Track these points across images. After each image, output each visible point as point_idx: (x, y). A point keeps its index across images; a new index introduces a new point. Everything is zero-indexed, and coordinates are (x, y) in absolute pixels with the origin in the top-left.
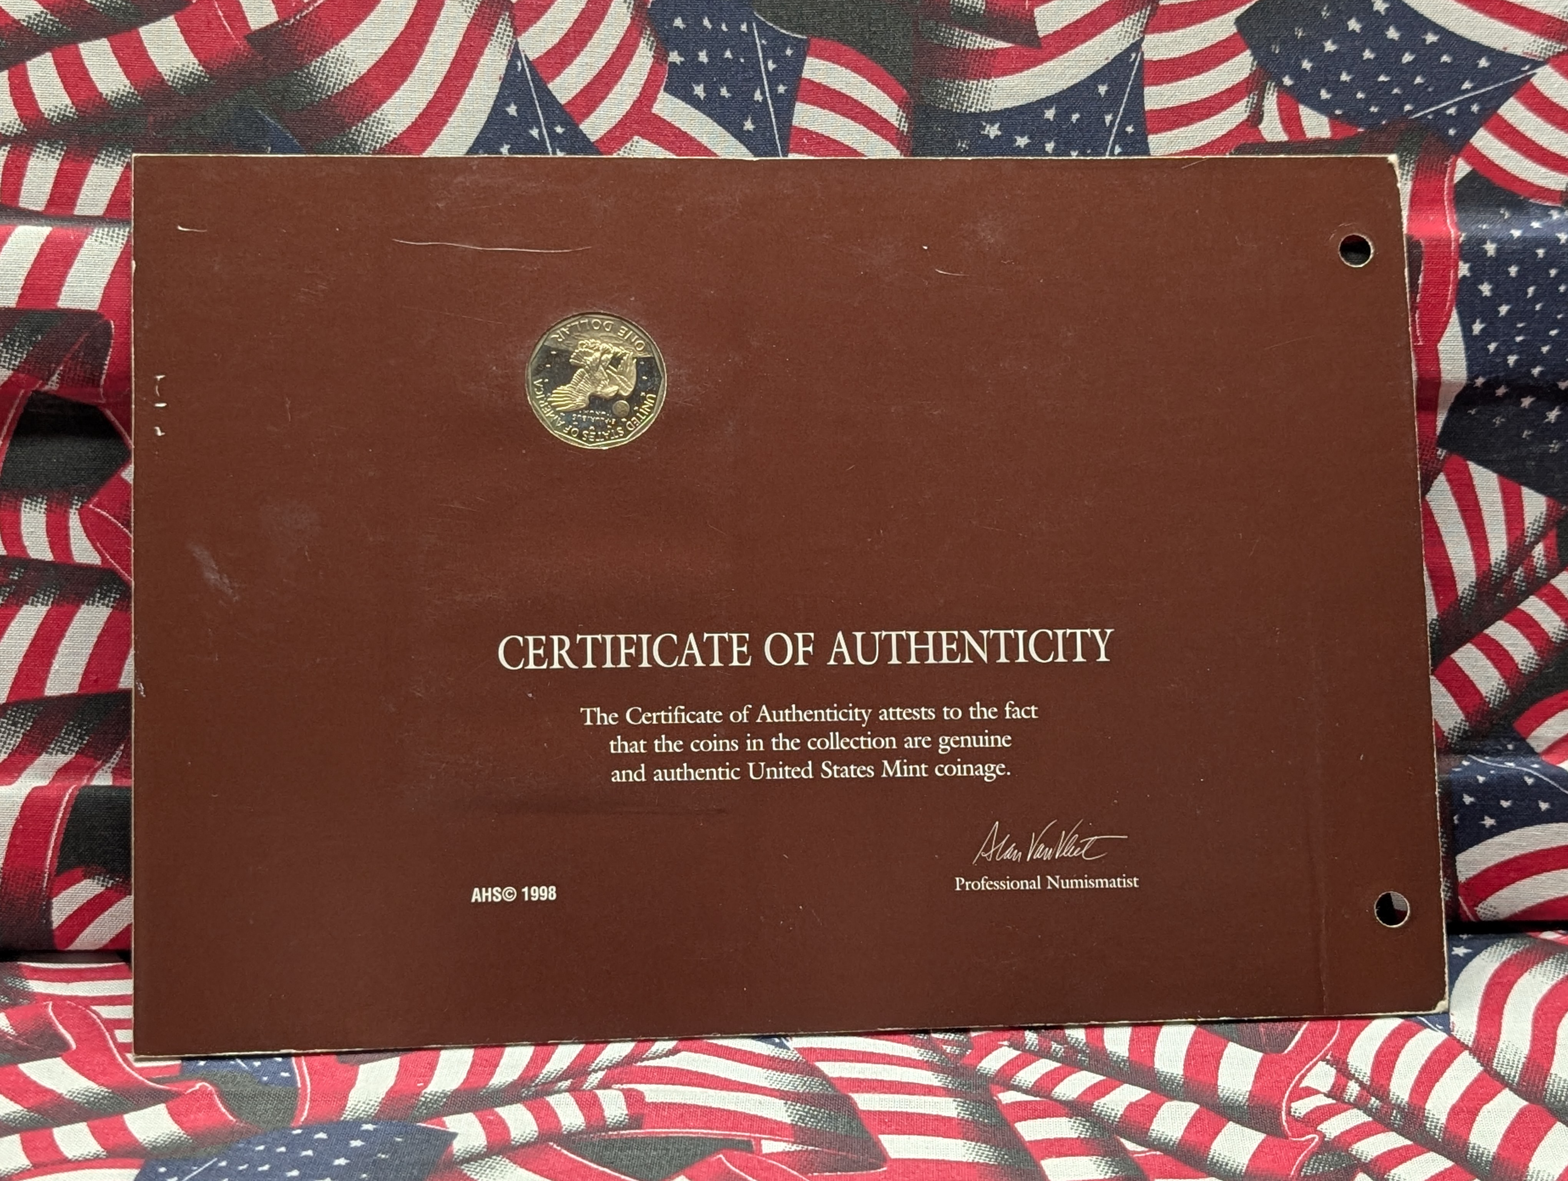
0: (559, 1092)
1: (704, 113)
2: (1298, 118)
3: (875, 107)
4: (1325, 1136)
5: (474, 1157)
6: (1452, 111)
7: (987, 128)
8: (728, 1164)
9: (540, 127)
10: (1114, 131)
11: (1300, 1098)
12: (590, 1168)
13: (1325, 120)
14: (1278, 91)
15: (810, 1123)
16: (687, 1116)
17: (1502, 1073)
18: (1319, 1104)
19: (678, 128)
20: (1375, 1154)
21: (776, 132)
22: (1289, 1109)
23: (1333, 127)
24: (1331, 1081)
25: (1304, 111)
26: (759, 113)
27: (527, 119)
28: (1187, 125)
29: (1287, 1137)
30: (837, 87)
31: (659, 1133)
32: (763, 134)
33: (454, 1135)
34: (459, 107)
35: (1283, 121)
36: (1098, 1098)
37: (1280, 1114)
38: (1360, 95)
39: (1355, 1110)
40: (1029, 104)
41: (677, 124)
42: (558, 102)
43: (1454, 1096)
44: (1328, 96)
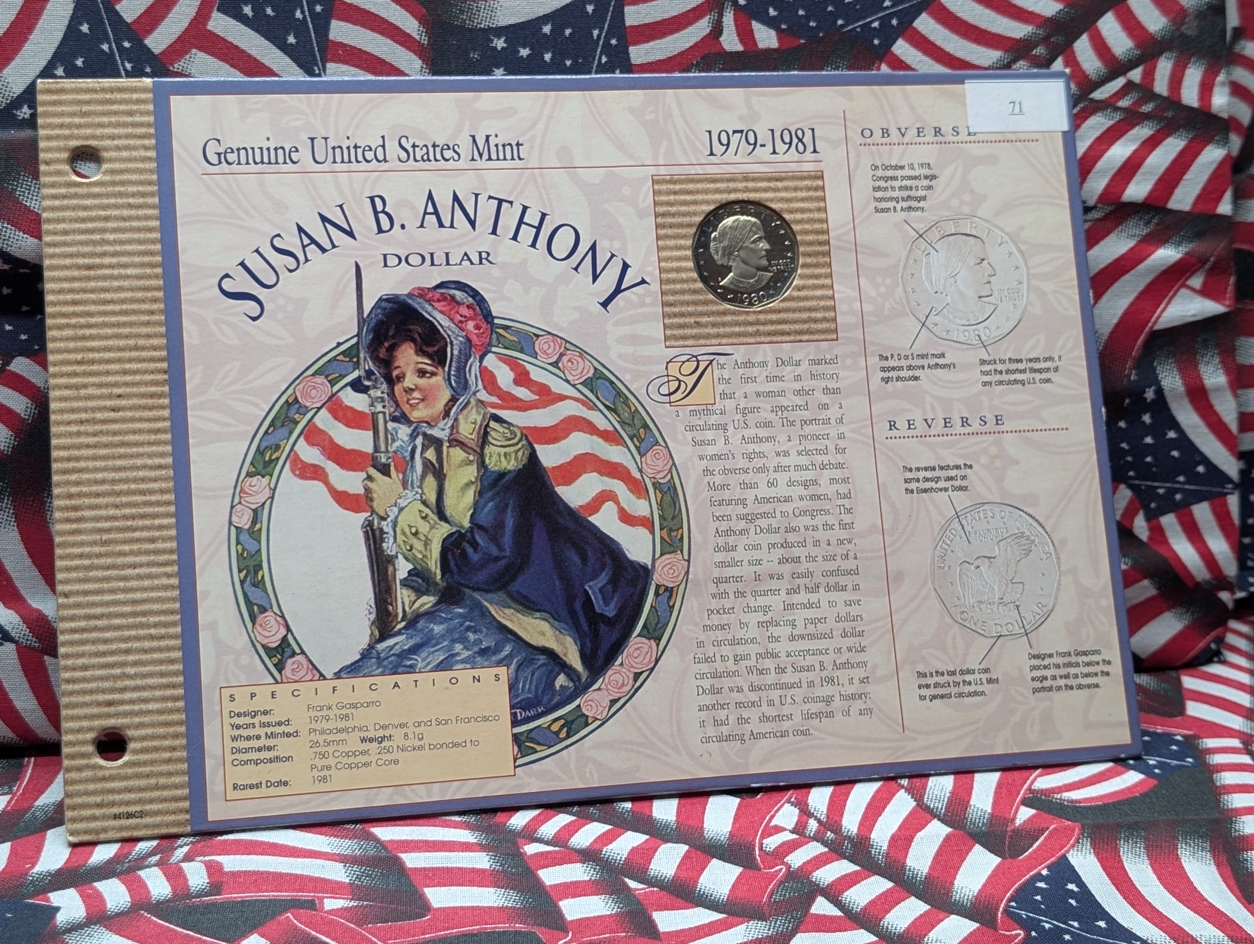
0: (148, 867)
1: (253, 30)
2: (752, 31)
3: (399, 24)
4: (790, 867)
5: (75, 927)
6: (876, 24)
7: (495, 42)
8: (295, 922)
9: (109, 43)
10: (601, 43)
11: (771, 835)
12: (175, 931)
13: (773, 33)
14: (734, 10)
15: (366, 881)
16: (260, 881)
17: (932, 806)
18: (785, 839)
19: (230, 43)
20: (831, 880)
21: (315, 45)
22: (761, 844)
23: (780, 39)
24: (795, 819)
25: (756, 26)
26: (300, 28)
27: (98, 35)
28: (660, 38)
29: (760, 870)
30: (366, 7)
31: (236, 898)
32: (304, 47)
33: (57, 909)
34: (39, 26)
35: (739, 34)
36: (606, 845)
37: (754, 850)
38: (801, 12)
39: (815, 843)
40: (529, 21)
41: (230, 39)
42: (125, 21)
43: (893, 827)
44: (776, 13)
